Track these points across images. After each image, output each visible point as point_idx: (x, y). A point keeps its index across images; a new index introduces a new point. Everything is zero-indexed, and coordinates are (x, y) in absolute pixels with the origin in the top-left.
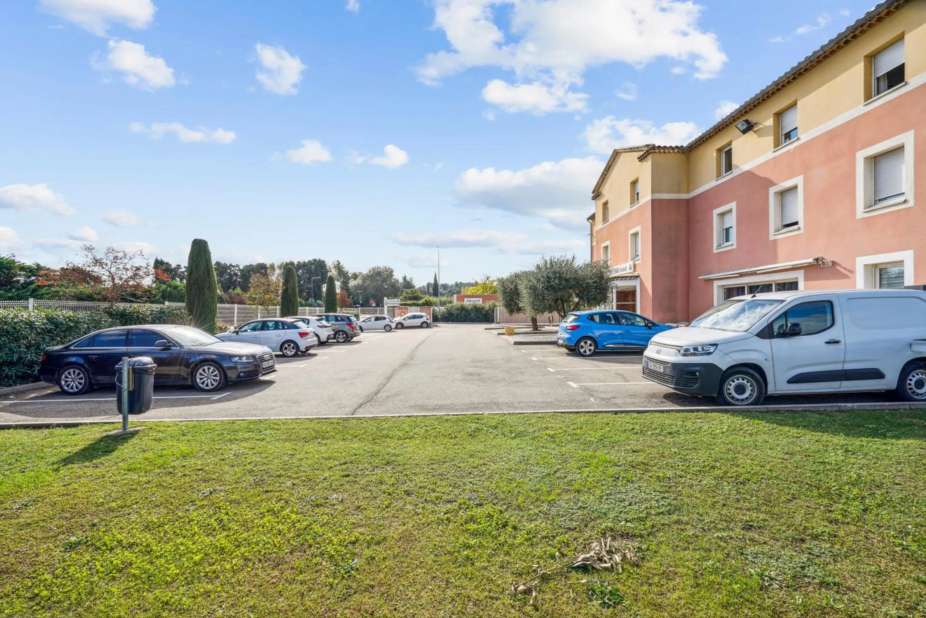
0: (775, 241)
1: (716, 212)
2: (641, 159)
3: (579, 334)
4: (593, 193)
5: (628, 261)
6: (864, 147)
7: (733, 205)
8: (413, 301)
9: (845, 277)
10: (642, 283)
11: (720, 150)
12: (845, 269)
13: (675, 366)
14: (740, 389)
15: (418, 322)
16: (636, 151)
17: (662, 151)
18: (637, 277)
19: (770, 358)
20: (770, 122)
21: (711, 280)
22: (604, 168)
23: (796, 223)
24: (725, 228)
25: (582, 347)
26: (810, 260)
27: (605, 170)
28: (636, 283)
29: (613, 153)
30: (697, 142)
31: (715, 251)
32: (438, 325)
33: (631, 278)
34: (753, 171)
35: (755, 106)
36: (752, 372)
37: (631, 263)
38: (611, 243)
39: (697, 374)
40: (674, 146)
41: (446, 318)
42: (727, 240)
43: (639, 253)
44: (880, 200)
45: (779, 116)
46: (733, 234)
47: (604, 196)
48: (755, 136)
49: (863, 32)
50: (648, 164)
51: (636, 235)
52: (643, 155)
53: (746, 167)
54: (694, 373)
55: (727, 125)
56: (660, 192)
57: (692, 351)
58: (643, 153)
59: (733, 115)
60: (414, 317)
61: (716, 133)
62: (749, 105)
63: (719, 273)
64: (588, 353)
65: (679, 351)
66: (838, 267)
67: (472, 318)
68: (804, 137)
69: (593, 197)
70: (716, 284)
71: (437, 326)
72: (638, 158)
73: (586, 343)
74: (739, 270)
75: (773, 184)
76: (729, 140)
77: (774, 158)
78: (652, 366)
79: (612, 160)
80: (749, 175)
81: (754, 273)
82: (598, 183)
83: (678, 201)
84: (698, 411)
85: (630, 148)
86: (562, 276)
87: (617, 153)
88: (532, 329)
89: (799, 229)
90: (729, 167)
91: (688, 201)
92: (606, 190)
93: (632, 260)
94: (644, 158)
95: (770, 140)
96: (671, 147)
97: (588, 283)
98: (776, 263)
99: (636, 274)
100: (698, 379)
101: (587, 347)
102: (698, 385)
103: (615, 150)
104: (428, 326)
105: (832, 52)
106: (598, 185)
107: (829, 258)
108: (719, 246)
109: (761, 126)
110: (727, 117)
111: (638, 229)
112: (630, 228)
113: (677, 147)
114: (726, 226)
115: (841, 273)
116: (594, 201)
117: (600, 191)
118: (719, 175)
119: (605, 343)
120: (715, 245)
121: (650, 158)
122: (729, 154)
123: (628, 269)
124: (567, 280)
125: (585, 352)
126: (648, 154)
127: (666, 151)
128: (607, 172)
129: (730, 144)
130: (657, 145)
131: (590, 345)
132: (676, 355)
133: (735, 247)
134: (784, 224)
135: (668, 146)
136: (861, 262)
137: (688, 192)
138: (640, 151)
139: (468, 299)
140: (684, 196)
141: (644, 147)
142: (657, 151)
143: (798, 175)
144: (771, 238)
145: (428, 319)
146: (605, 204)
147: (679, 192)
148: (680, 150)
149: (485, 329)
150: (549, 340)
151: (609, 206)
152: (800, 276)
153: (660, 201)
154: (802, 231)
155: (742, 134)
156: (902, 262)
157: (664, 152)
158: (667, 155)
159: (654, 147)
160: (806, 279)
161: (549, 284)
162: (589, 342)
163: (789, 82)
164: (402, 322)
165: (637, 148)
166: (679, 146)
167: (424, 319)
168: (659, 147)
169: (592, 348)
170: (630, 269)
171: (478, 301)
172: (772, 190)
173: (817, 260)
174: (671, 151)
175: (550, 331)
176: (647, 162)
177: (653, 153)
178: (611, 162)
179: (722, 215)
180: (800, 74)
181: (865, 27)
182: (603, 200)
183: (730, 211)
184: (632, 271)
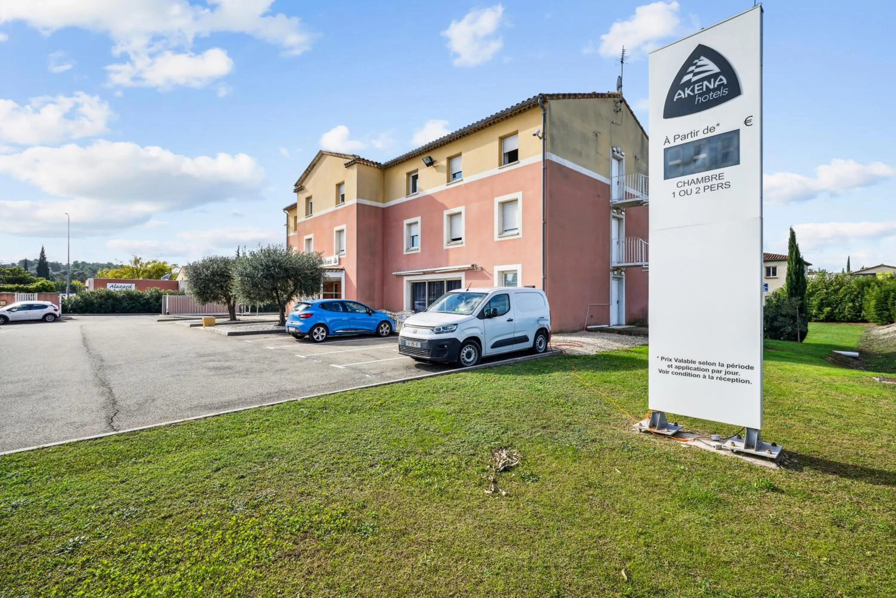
0: (447, 250)
1: (406, 222)
2: (348, 165)
3: (312, 322)
4: (295, 186)
5: (333, 255)
6: (498, 196)
7: (418, 219)
8: (17, 285)
9: (488, 278)
10: (346, 275)
11: (408, 174)
12: (488, 273)
13: (431, 342)
14: (469, 355)
15: (39, 314)
16: (342, 157)
17: (365, 163)
18: (342, 270)
19: (483, 332)
20: (444, 163)
21: (402, 276)
22: (309, 164)
23: (460, 239)
24: (412, 235)
25: (315, 334)
26: (470, 266)
27: (309, 167)
28: (342, 275)
29: (319, 153)
30: (392, 163)
31: (405, 253)
32: (73, 317)
33: (337, 270)
34: (433, 195)
35: (435, 148)
36: (475, 342)
37: (337, 257)
38: (314, 236)
39: (446, 346)
40: (374, 161)
41: (81, 308)
42: (413, 246)
43: (344, 247)
44: (505, 231)
45: (450, 159)
46: (418, 241)
47: (307, 191)
48: (434, 170)
49: (498, 122)
50: (353, 172)
51: (340, 232)
52: (349, 163)
53: (429, 191)
54: (443, 346)
55: (415, 156)
56: (363, 198)
57: (442, 330)
58: (350, 161)
59: (421, 150)
60: (30, 307)
61: (407, 160)
62: (431, 146)
63: (408, 271)
64: (321, 339)
65: (433, 330)
66: (484, 272)
67: (124, 308)
68: (466, 179)
69: (295, 190)
70: (406, 279)
71: (71, 319)
72: (345, 165)
73: (319, 330)
74: (423, 269)
75: (447, 208)
76: (416, 168)
77: (447, 190)
78: (409, 343)
79: (317, 159)
80: (430, 199)
81: (433, 272)
82: (301, 178)
83: (376, 208)
84: (452, 373)
85: (337, 154)
86: (282, 265)
87: (323, 154)
88: (229, 319)
89: (462, 243)
90: (414, 190)
91: (384, 210)
92: (309, 185)
93: (337, 254)
94: (350, 165)
95: (444, 175)
96: (372, 162)
97: (306, 274)
98: (448, 266)
99: (341, 267)
100: (446, 350)
101: (320, 334)
102: (446, 355)
103: (321, 151)
104: (56, 319)
105: (482, 128)
106: (302, 180)
107: (479, 265)
108: (408, 249)
109: (438, 164)
110: (416, 150)
111: (343, 227)
112: (336, 225)
113: (376, 163)
114: (413, 235)
115: (486, 276)
116: (296, 194)
117: (303, 185)
118: (408, 194)
119: (335, 329)
120: (405, 248)
121: (355, 166)
122: (415, 178)
123: (333, 261)
124: (286, 270)
125: (318, 338)
126: (355, 163)
127: (369, 164)
128: (312, 169)
129: (417, 171)
130: (361, 157)
131: (323, 332)
132: (431, 334)
133: (419, 251)
134: (453, 238)
135: (370, 160)
136: (497, 269)
137: (384, 202)
138: (347, 158)
139: (114, 284)
140: (381, 205)
141: (351, 156)
142: (362, 162)
143: (461, 205)
144: (445, 247)
145: (56, 310)
146: (308, 199)
147: (377, 201)
148: (378, 165)
149: (159, 321)
150: (266, 329)
151: (312, 200)
152: (462, 276)
153: (364, 206)
154: (464, 245)
155: (425, 166)
156: (516, 270)
157: (367, 165)
158: (369, 168)
159: (359, 159)
160: (467, 278)
161: (268, 273)
162: (322, 329)
163: (457, 138)
164: (7, 314)
165: (344, 155)
166: (378, 162)
167: (50, 310)
168: (363, 159)
169: (324, 334)
170: (335, 262)
171: (130, 287)
172: (446, 213)
173: (473, 265)
174: (372, 165)
175: (250, 320)
176: (353, 170)
177: (358, 163)
178: (315, 161)
179: (410, 225)
180: (464, 135)
181: (499, 119)
182: (307, 195)
183: (416, 223)
184: (337, 264)
